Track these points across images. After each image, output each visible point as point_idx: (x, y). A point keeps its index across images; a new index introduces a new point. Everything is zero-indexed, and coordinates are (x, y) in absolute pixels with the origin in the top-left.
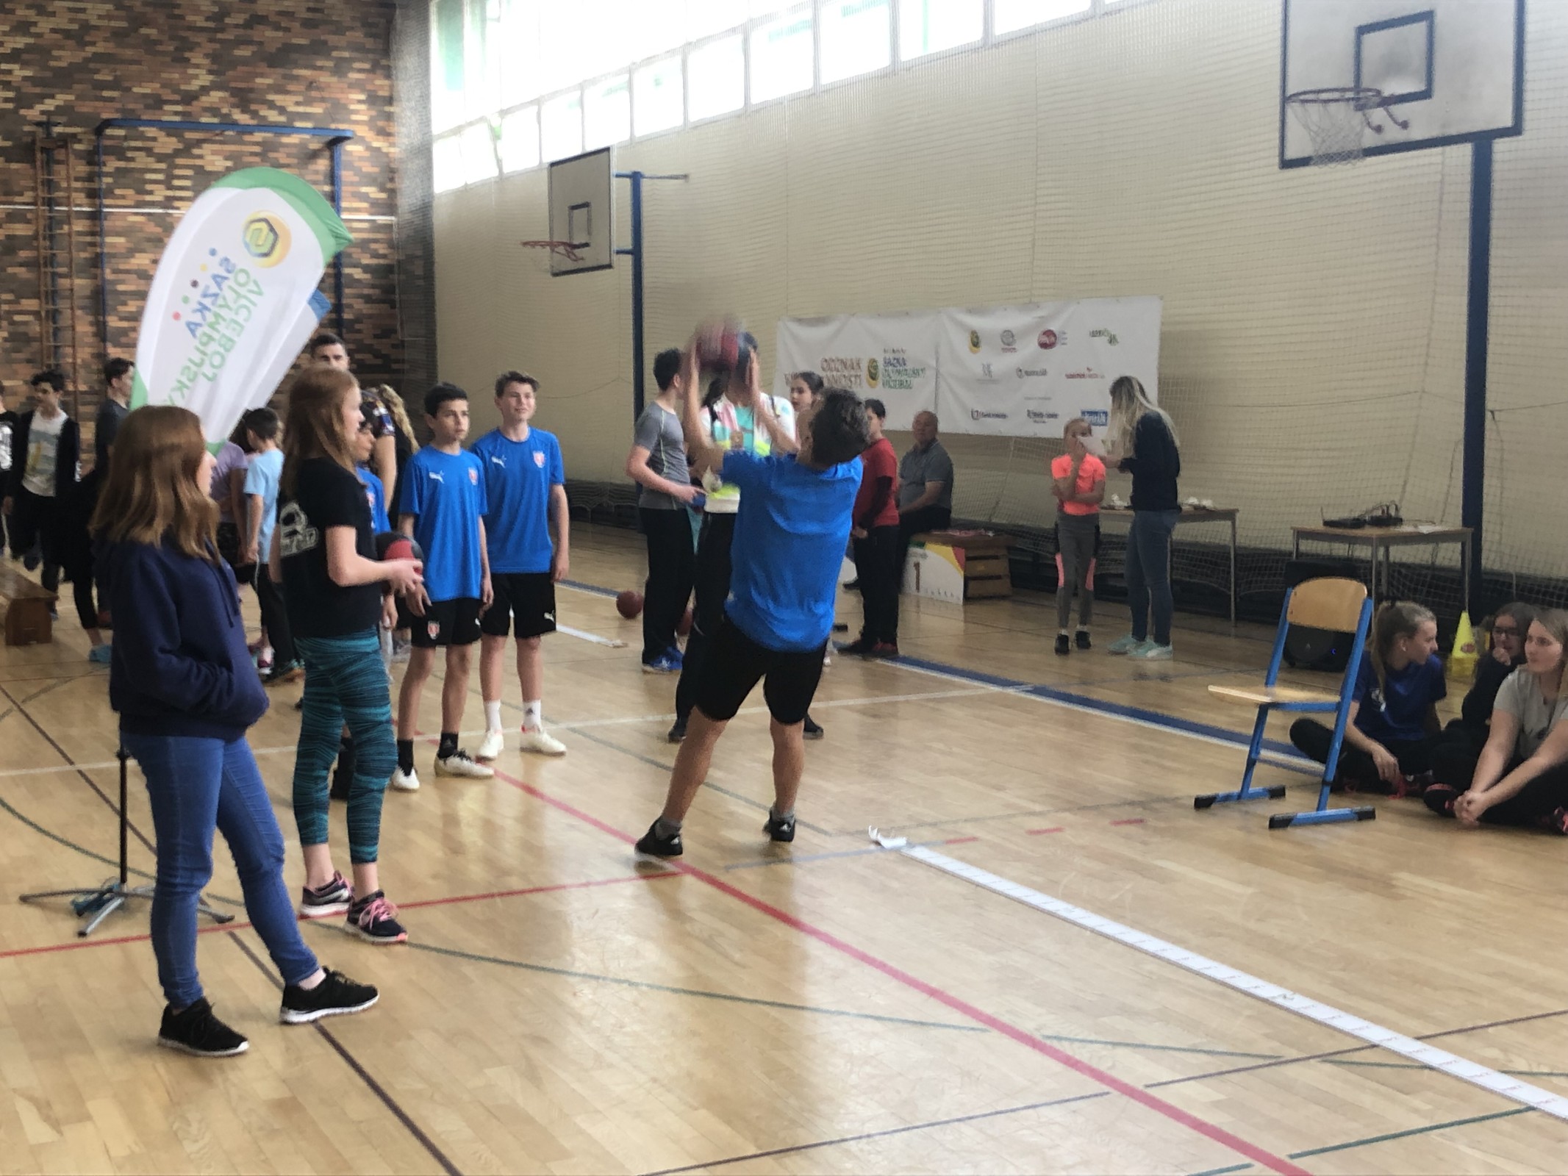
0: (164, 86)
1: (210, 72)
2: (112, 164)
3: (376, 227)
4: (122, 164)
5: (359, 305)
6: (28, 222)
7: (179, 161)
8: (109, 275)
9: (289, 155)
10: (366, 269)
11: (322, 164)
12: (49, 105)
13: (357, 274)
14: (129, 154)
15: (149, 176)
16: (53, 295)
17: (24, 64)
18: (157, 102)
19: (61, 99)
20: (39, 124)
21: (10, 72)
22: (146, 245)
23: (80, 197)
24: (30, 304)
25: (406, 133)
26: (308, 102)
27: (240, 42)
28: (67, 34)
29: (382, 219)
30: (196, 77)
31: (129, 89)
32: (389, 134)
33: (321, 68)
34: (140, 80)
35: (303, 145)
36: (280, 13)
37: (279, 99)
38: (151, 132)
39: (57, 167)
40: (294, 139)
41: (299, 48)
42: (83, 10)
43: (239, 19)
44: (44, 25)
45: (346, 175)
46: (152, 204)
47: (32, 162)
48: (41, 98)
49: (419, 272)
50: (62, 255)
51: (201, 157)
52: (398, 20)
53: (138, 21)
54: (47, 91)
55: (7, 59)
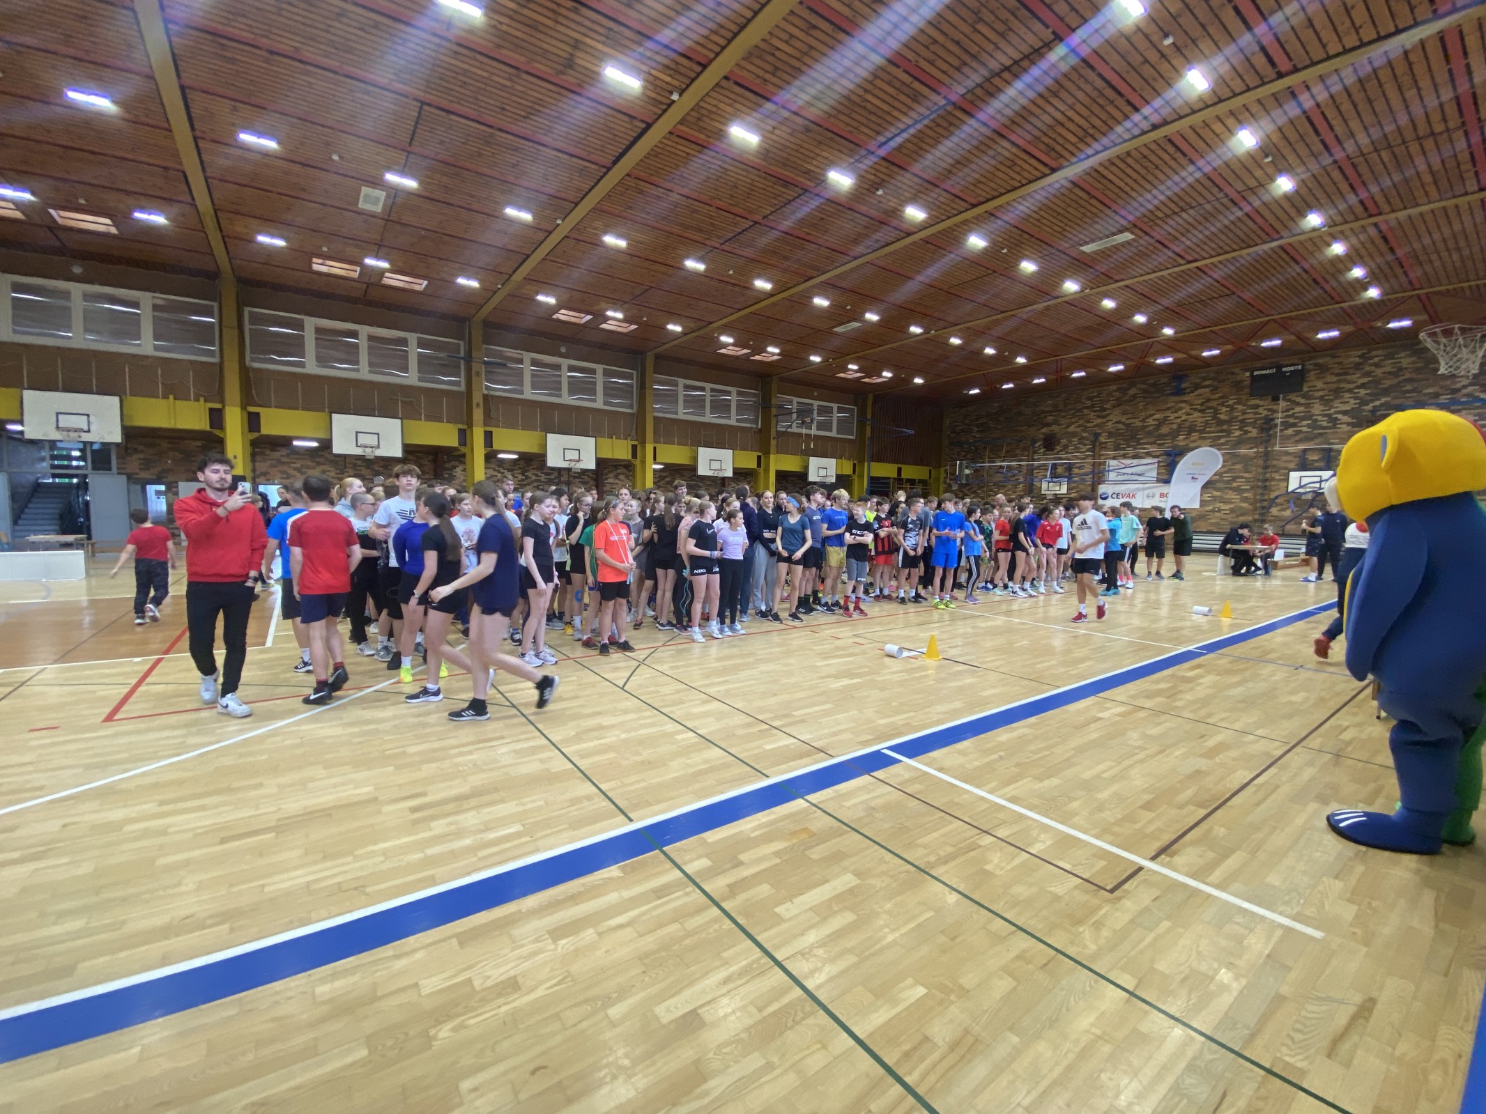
55: (1358, 387)
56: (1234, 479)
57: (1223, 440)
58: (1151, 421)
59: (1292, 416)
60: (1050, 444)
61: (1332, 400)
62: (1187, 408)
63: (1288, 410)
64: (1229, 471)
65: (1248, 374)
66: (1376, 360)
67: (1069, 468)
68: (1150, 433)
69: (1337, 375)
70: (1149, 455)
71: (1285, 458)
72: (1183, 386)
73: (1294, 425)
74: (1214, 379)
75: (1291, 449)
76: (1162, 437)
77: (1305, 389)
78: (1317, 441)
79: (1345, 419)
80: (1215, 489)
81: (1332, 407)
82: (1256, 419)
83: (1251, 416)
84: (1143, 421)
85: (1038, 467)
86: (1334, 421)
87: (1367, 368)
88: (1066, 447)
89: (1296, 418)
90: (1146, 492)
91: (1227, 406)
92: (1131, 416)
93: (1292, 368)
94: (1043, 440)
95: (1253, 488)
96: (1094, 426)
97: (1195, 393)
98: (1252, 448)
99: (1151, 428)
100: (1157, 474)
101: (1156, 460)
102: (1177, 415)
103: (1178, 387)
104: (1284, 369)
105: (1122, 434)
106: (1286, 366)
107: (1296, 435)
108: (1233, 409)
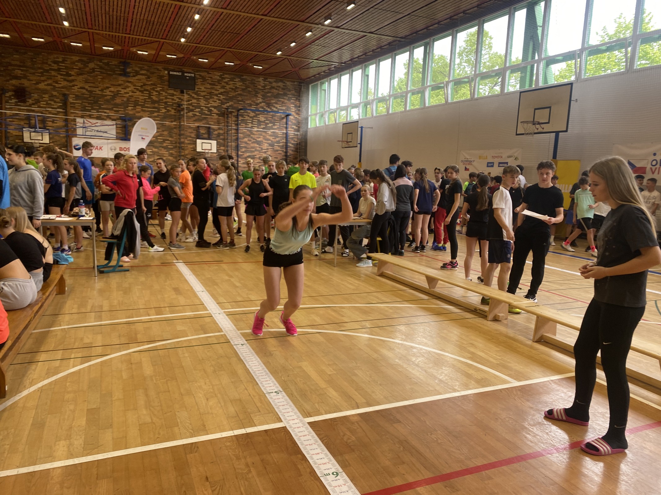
0: (252, 101)
1: (262, 99)
3: (295, 135)
4: (242, 118)
5: (291, 152)
6: (223, 130)
7: (254, 118)
8: (239, 143)
9: (278, 118)
10: (293, 144)
11: (285, 120)
12: (228, 105)
13: (290, 145)
14: (244, 116)
15: (248, 121)
16: (227, 146)
17: (223, 95)
18: (251, 105)
19: (230, 103)
20: (226, 109)
21: (220, 97)
22: (247, 136)
23: (233, 125)
24: (222, 148)
25: (303, 115)
26: (282, 106)
27: (268, 93)
28: (232, 89)
29: (296, 133)
30: (259, 100)
31: (245, 102)
32: (299, 114)
33: (285, 99)
34: (247, 100)
35: (280, 116)
36: (277, 86)
37: (276, 105)
38: (249, 111)
39: (229, 118)
40: (279, 114)
41: (281, 94)
42: (236, 84)
43: (268, 87)
44: (228, 87)
45: (290, 123)
46: (249, 127)
47: (224, 117)
48: (226, 103)
49: (303, 145)
50: (229, 138)
51: (259, 117)
52: (302, 89)
53: (247, 87)
54: (227, 101)
55: (219, 94)
56: (164, 140)
57: (156, 114)
58: (107, 92)
59: (191, 104)
60: (21, 95)
61: (209, 99)
62: (132, 88)
63: (189, 101)
64: (161, 135)
65: (166, 72)
67: (43, 120)
68: (108, 101)
69: (210, 84)
70: (109, 118)
71: (190, 130)
72: (128, 70)
73: (192, 110)
74: (148, 70)
75: (192, 125)
76: (116, 105)
77: (196, 90)
78: (204, 122)
79: (215, 111)
80: (154, 147)
81: (209, 103)
82: (173, 103)
83: (170, 100)
84: (102, 90)
85: (12, 117)
86: (210, 111)
87: (223, 84)
89: (193, 106)
90: (110, 146)
91: (157, 91)
92: (92, 85)
93: (189, 75)
94: (14, 91)
95: (175, 147)
96: (62, 87)
97: (136, 78)
98: (172, 122)
99: (108, 97)
100: (117, 133)
101: (114, 122)
102: (125, 91)
103: (124, 70)
104: (186, 74)
105: (86, 99)
106: (187, 73)
107: (194, 116)
108: (160, 94)
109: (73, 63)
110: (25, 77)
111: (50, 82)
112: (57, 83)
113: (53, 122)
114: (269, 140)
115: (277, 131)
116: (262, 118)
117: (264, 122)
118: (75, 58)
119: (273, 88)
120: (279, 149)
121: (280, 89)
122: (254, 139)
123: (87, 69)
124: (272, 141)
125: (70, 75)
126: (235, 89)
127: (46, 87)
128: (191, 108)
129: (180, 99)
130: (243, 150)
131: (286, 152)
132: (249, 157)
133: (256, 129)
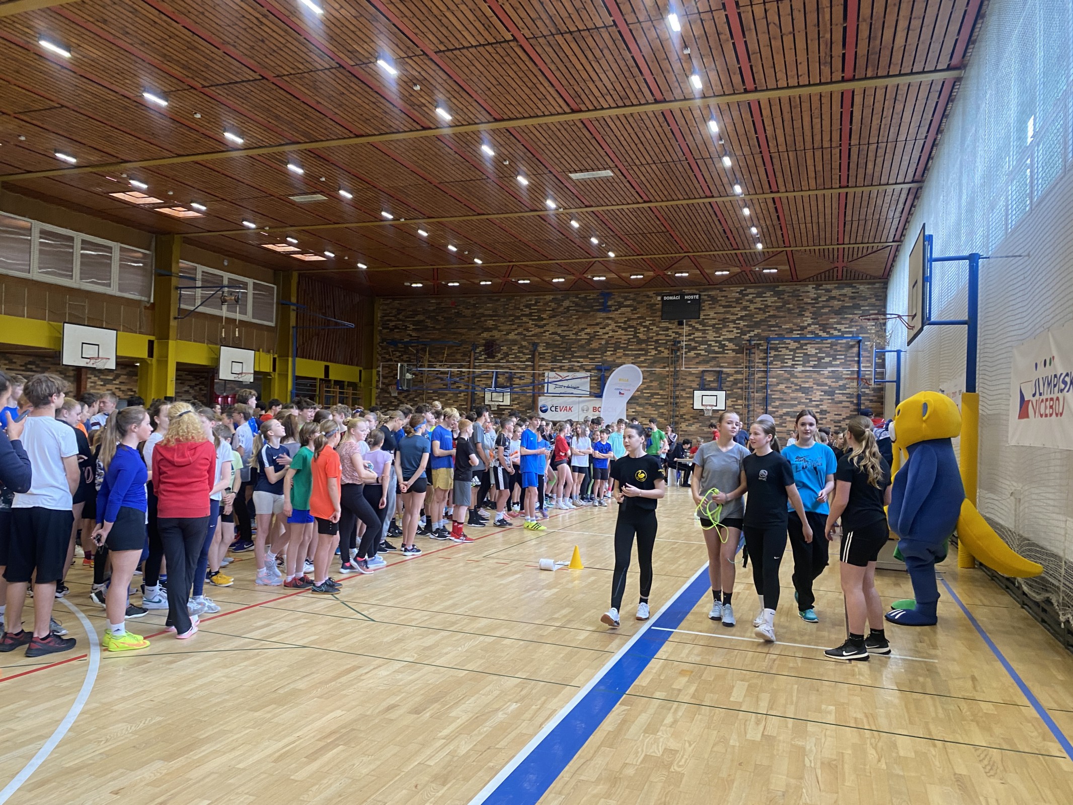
0: (794, 325)
1: (812, 319)
2: (773, 353)
3: (876, 373)
4: (777, 353)
5: (867, 403)
6: (742, 374)
7: (798, 351)
8: (769, 393)
9: (841, 347)
10: (870, 389)
11: (855, 350)
12: (752, 334)
13: (867, 391)
14: (779, 349)
15: (787, 357)
17: (744, 320)
18: (791, 331)
19: (756, 332)
20: (748, 340)
21: (739, 324)
22: (784, 382)
23: (760, 365)
24: (740, 402)
26: (850, 327)
27: (823, 307)
28: (760, 309)
29: (879, 370)
30: (806, 321)
31: (781, 327)
33: (856, 314)
34: (786, 323)
35: (847, 343)
36: (840, 295)
37: (838, 327)
38: (788, 341)
39: (752, 355)
40: (844, 341)
41: (848, 307)
42: (766, 301)
43: (824, 298)
44: (752, 307)
45: (865, 354)
46: (787, 367)
47: (744, 354)
48: (749, 332)
50: (751, 386)
51: (806, 349)
53: (786, 303)
54: (751, 329)
55: (738, 319)
56: (653, 395)
57: (642, 358)
58: (583, 335)
59: (693, 340)
60: (491, 349)
61: (721, 329)
62: (613, 326)
63: (690, 335)
64: (648, 388)
66: (750, 297)
67: (511, 378)
68: (582, 346)
69: (724, 307)
70: (582, 368)
71: (690, 378)
72: (610, 303)
73: (695, 348)
74: (634, 300)
75: (693, 371)
76: (592, 351)
77: (702, 317)
78: (712, 364)
79: (731, 345)
80: (638, 404)
81: (721, 335)
82: (668, 341)
83: (663, 337)
84: (576, 334)
85: (479, 376)
86: (723, 346)
87: (745, 303)
88: (506, 355)
89: (696, 342)
90: (581, 405)
91: (645, 327)
92: (565, 328)
93: (692, 297)
94: (484, 345)
95: (667, 404)
96: (533, 336)
97: (619, 312)
98: (664, 367)
99: (583, 342)
100: (591, 387)
101: (589, 374)
102: (604, 331)
103: (603, 304)
104: (686, 297)
105: (558, 346)
106: (688, 295)
107: (697, 357)
108: (649, 330)
109: (546, 304)
110: (496, 328)
111: (520, 330)
112: (527, 330)
113: (520, 378)
114: (826, 385)
115: (840, 369)
116: (811, 350)
117: (816, 355)
118: (549, 297)
119: (834, 298)
120: (844, 398)
121: (847, 299)
122: (796, 385)
123: (561, 309)
124: (830, 387)
125: (543, 319)
126: (763, 310)
127: (516, 337)
128: (693, 344)
129: (676, 333)
130: (777, 403)
131: (859, 404)
132: (787, 414)
133: (800, 368)
